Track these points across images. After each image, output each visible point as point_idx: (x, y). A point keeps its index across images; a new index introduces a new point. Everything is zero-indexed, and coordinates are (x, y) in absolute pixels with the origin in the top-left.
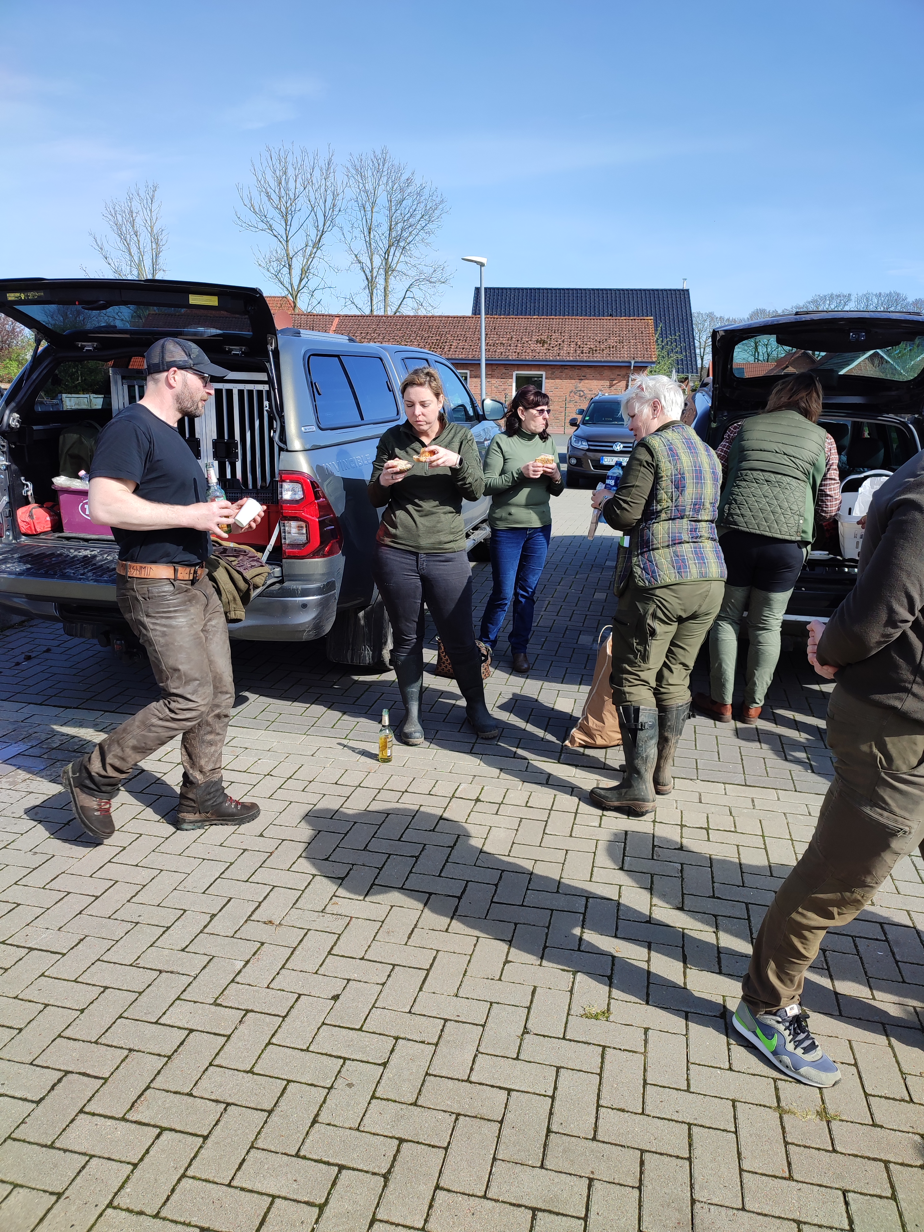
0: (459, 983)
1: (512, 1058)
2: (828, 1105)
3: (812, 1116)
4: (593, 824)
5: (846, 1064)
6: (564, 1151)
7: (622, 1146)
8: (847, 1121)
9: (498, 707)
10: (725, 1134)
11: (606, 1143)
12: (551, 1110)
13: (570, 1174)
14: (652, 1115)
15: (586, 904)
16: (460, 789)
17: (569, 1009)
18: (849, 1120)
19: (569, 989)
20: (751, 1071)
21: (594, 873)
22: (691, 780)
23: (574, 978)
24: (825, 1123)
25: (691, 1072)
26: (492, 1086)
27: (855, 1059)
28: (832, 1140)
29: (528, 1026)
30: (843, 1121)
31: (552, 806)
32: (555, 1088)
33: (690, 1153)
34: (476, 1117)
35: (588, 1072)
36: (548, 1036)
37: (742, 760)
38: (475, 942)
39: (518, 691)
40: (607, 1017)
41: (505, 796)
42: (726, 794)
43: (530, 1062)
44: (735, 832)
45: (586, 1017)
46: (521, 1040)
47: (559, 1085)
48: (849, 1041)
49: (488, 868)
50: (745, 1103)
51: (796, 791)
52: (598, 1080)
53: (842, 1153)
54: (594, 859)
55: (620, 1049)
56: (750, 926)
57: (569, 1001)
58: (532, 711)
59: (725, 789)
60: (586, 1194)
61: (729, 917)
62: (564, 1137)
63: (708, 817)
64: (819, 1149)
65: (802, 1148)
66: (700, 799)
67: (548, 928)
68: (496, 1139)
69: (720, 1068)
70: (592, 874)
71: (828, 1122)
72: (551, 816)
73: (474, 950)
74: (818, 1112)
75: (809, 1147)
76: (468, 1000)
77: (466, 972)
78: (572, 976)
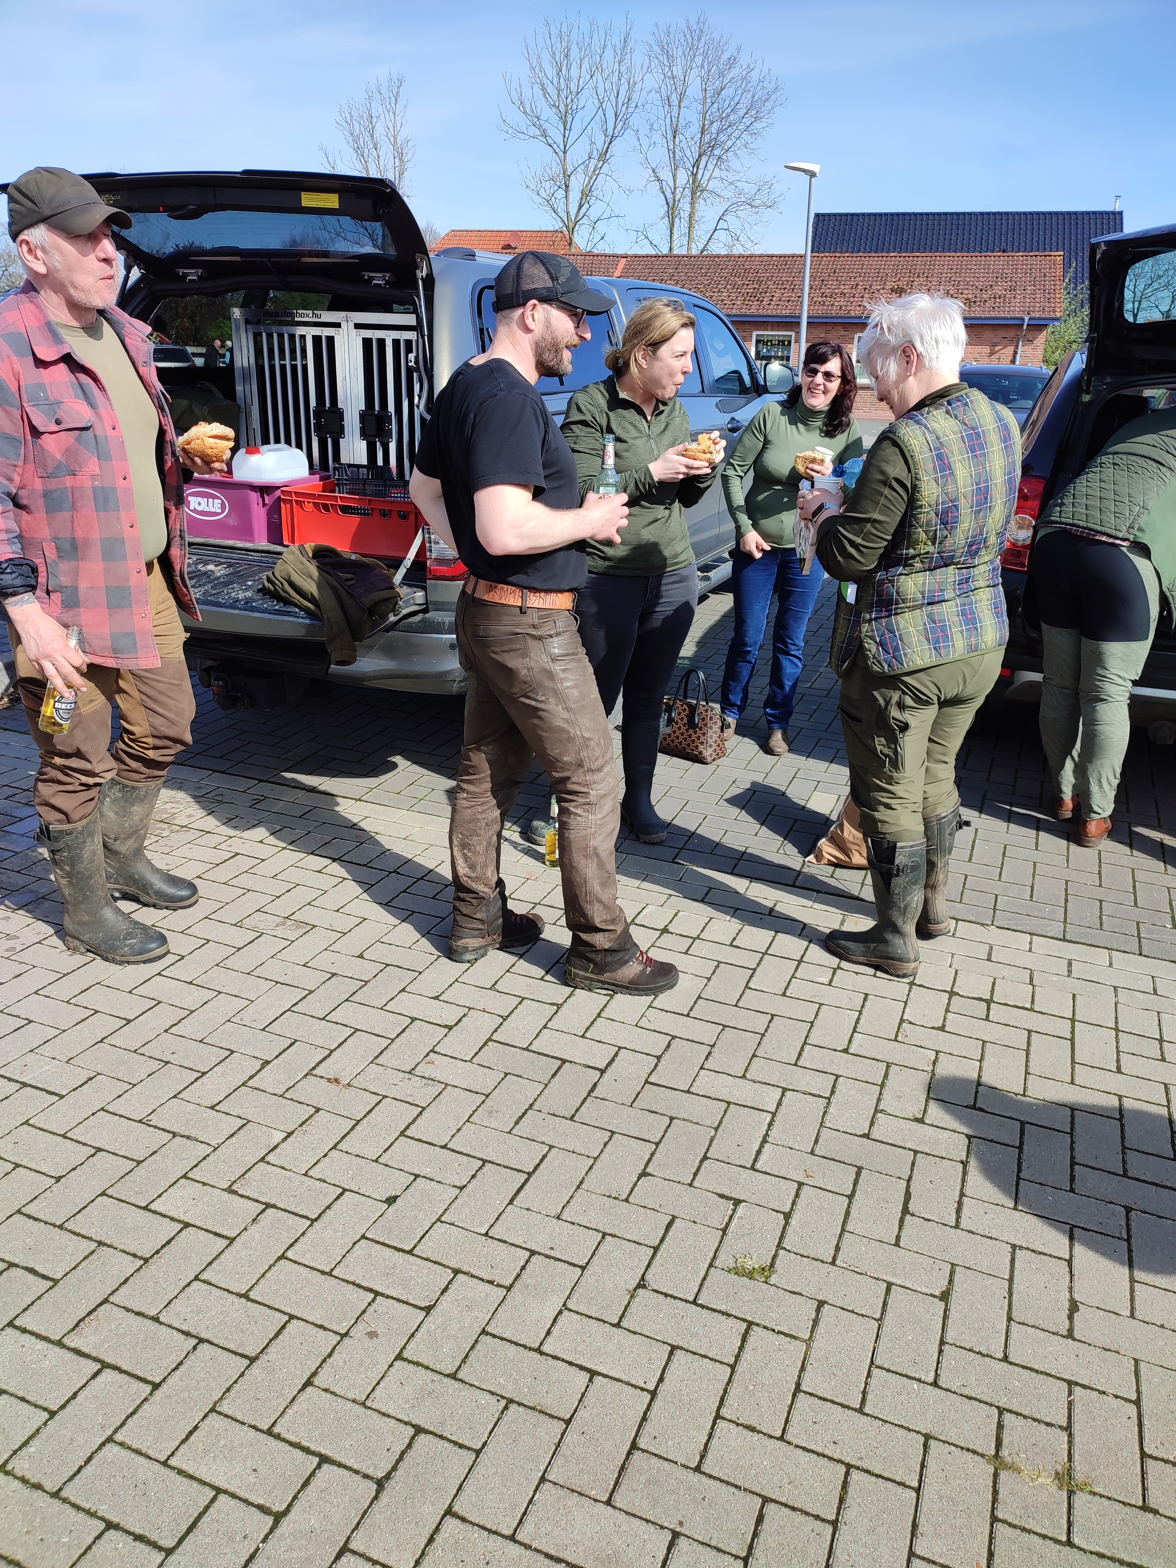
0: (568, 1198)
1: (610, 1324)
2: (1077, 1465)
3: (1046, 1480)
4: (821, 980)
5: (1122, 1398)
6: (648, 1482)
7: (736, 1486)
8: (1102, 1496)
9: (727, 800)
10: (900, 1489)
11: (714, 1478)
12: (645, 1413)
13: (647, 1521)
14: (795, 1442)
15: (781, 1100)
16: (644, 912)
17: (714, 1257)
18: (1106, 1494)
19: (723, 1226)
20: (967, 1392)
21: (804, 1054)
22: (982, 925)
23: (734, 1211)
24: (1065, 1494)
25: (873, 1381)
26: (571, 1364)
27: (1138, 1392)
28: (1070, 1524)
29: (648, 1277)
30: (1094, 1494)
31: (768, 948)
32: (661, 1380)
33: (838, 1513)
34: (533, 1408)
35: (716, 1361)
36: (671, 1296)
37: (1066, 900)
38: (606, 1140)
39: (759, 779)
40: (767, 1277)
41: (704, 928)
42: (1030, 950)
43: (635, 1333)
44: (1031, 1010)
45: (736, 1273)
46: (632, 1297)
47: (667, 1376)
48: (1136, 1361)
49: (655, 1031)
50: (944, 1442)
51: (1141, 954)
52: (728, 1375)
53: (1081, 1549)
54: (809, 1031)
55: (774, 1330)
56: (1020, 1158)
57: (716, 1245)
58: (773, 809)
59: (1031, 943)
60: (662, 1558)
61: (991, 1141)
62: (654, 1460)
63: (994, 984)
64: (1044, 1537)
65: (1018, 1532)
66: (990, 955)
67: (716, 1129)
68: (554, 1448)
69: (919, 1380)
70: (800, 1054)
71: (1071, 1493)
72: (763, 963)
73: (602, 1151)
74: (1057, 1474)
75: (1029, 1531)
76: (573, 1227)
77: (581, 1182)
78: (732, 1207)
